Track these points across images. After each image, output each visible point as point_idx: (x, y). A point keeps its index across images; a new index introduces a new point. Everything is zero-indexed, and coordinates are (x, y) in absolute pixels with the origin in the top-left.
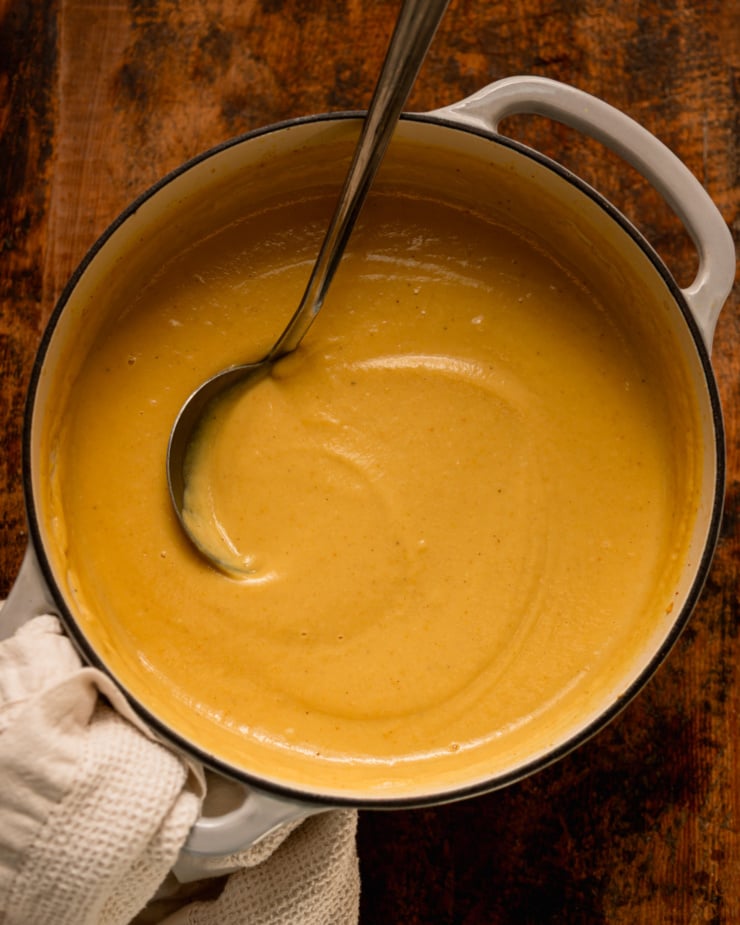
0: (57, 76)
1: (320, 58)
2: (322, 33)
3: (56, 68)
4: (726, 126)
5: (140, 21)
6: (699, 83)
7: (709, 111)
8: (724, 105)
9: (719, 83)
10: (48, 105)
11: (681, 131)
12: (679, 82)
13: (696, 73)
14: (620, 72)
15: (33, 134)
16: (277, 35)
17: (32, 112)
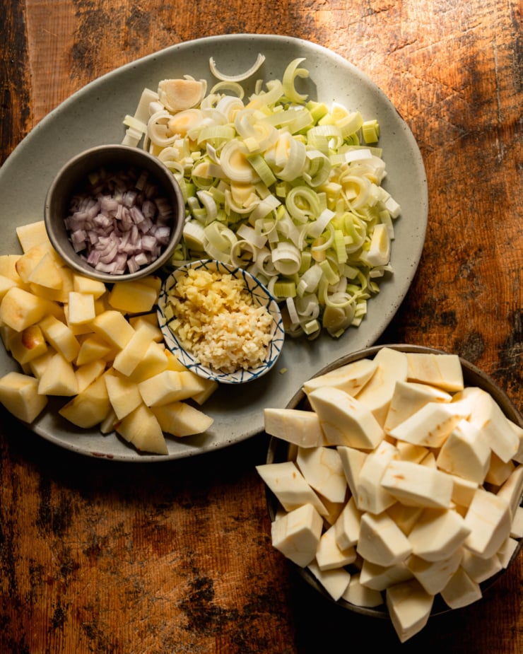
0: (28, 58)
1: (213, 24)
2: (214, 5)
3: (26, 51)
4: (510, 48)
5: (82, 10)
6: (489, 17)
7: (497, 38)
8: (507, 32)
9: (504, 16)
10: (23, 79)
11: (478, 54)
12: (474, 18)
13: (486, 10)
14: (431, 14)
15: (14, 102)
16: (181, 11)
17: (12, 85)
